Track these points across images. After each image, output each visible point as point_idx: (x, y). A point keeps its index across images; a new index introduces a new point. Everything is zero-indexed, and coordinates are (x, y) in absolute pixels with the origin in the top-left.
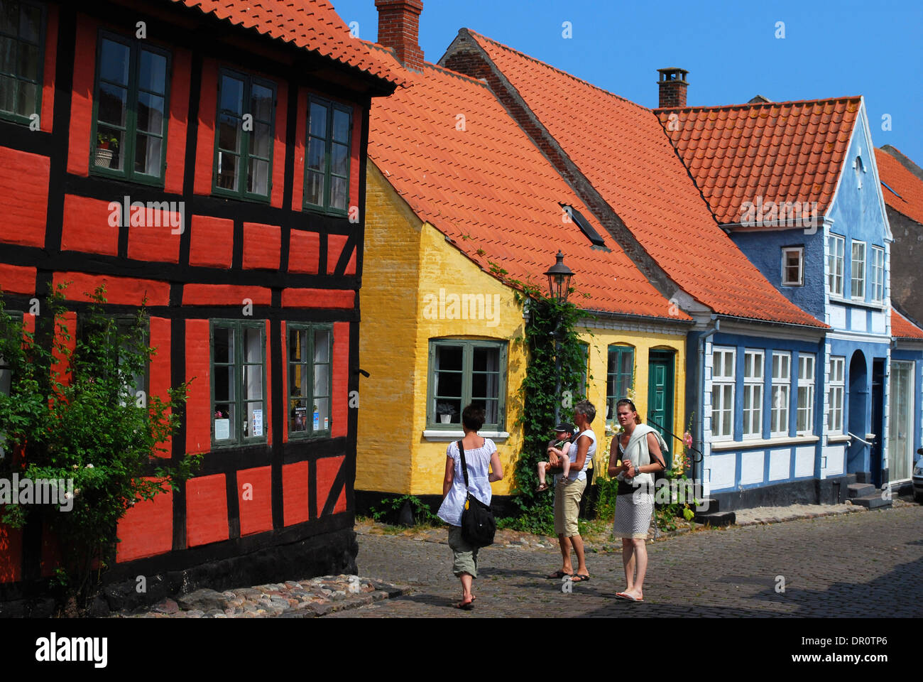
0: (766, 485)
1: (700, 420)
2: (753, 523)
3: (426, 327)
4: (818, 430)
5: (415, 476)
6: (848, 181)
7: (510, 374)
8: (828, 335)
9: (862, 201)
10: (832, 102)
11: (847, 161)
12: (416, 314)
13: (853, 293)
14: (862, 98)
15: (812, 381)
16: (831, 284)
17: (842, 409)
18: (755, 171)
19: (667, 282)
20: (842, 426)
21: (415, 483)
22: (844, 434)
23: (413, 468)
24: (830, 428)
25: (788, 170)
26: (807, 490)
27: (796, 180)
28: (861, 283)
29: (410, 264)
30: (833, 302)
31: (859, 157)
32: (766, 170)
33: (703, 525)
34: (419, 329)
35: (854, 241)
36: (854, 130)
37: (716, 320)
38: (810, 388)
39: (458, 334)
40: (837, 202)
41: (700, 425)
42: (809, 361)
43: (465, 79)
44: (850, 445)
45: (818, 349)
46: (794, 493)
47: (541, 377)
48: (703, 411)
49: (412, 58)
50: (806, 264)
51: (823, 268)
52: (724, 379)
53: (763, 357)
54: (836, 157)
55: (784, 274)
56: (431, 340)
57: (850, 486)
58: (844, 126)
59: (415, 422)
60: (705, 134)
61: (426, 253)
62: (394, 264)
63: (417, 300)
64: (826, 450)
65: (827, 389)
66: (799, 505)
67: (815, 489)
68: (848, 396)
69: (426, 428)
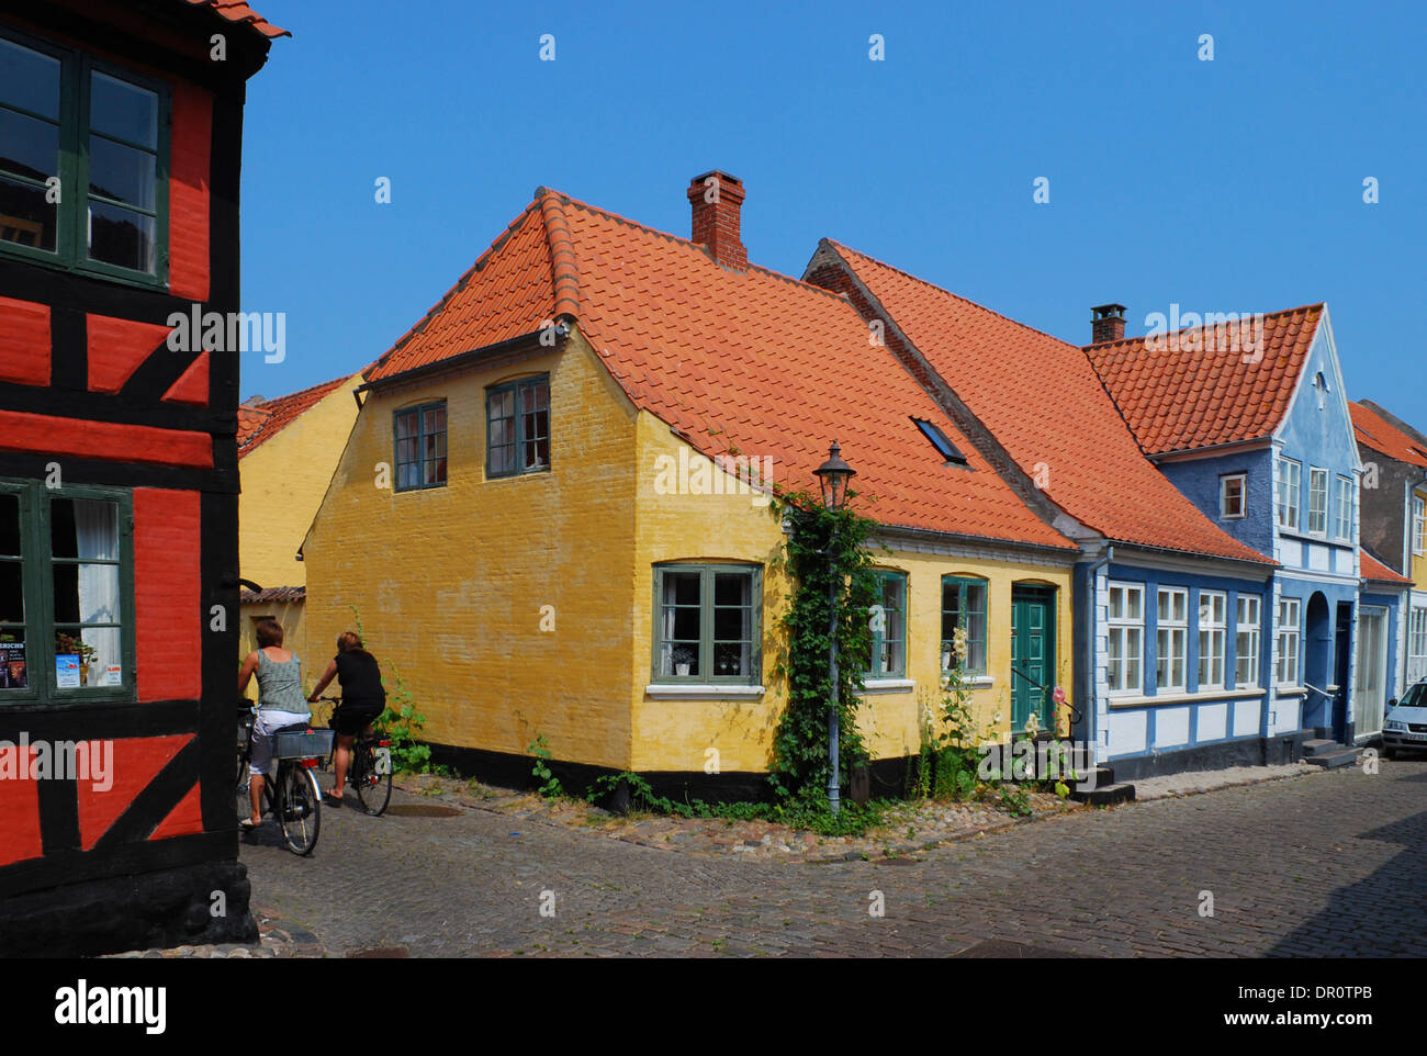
0: (1193, 746)
1: (1091, 671)
2: (1163, 797)
3: (647, 549)
4: (1265, 682)
5: (636, 747)
6: (1305, 399)
7: (765, 608)
8: (1277, 573)
9: (1324, 423)
10: (1288, 314)
11: (1305, 375)
12: (634, 530)
13: (1311, 526)
14: (1325, 305)
15: (1257, 626)
16: (1282, 515)
17: (1297, 657)
18: (1192, 396)
19: (1047, 505)
20: (1296, 677)
21: (637, 756)
22: (1299, 686)
23: (633, 735)
24: (1281, 679)
25: (1232, 391)
26: (1250, 750)
27: (1240, 400)
28: (1322, 516)
29: (626, 467)
30: (1284, 536)
31: (1320, 373)
32: (1205, 394)
33: (1082, 804)
34: (638, 551)
35: (1313, 468)
36: (1314, 340)
37: (1109, 546)
38: (1254, 634)
39: (692, 556)
40: (1291, 422)
41: (1091, 676)
42: (1253, 603)
43: (815, 291)
44: (1306, 697)
45: (1265, 589)
46: (1231, 754)
47: (809, 611)
48: (1094, 660)
49: (729, 255)
50: (1250, 493)
51: (1270, 496)
52: (1126, 620)
53: (1186, 596)
54: (1290, 371)
55: (1223, 505)
56: (656, 565)
57: (1305, 744)
58: (1302, 337)
59: (635, 674)
60: (1138, 366)
61: (644, 449)
62: (610, 468)
63: (635, 513)
64: (1273, 704)
65: (1276, 634)
66: (1238, 768)
67: (1261, 749)
68: (1304, 644)
69: (652, 682)
